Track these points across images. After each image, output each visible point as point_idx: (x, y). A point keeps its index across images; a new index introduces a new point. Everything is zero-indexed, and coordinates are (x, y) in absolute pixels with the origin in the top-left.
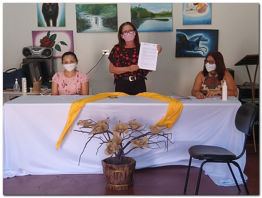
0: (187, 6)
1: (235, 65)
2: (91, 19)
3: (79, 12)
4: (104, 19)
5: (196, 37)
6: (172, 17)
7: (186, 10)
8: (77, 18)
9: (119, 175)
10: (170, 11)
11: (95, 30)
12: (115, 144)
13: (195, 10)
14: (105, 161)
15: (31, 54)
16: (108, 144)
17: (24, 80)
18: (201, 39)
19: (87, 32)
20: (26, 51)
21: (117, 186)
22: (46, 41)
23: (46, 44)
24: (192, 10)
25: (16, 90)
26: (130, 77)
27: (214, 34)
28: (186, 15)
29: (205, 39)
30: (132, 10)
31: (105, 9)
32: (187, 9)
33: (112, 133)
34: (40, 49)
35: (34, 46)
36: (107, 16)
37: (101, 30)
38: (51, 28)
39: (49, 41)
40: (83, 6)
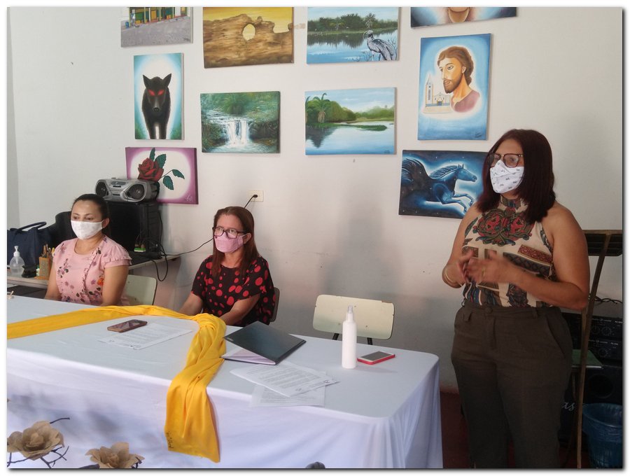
0: (429, 96)
2: (229, 125)
3: (206, 109)
4: (253, 125)
5: (447, 170)
6: (393, 120)
7: (427, 105)
8: (202, 122)
10: (390, 106)
11: (235, 148)
13: (448, 104)
18: (459, 175)
19: (220, 151)
20: (102, 187)
22: (149, 169)
23: (147, 174)
24: (440, 104)
28: (427, 116)
29: (469, 174)
30: (309, 105)
31: (256, 102)
32: (429, 102)
34: (124, 184)
36: (259, 118)
37: (246, 147)
38: (158, 143)
39: (152, 169)
40: (214, 96)
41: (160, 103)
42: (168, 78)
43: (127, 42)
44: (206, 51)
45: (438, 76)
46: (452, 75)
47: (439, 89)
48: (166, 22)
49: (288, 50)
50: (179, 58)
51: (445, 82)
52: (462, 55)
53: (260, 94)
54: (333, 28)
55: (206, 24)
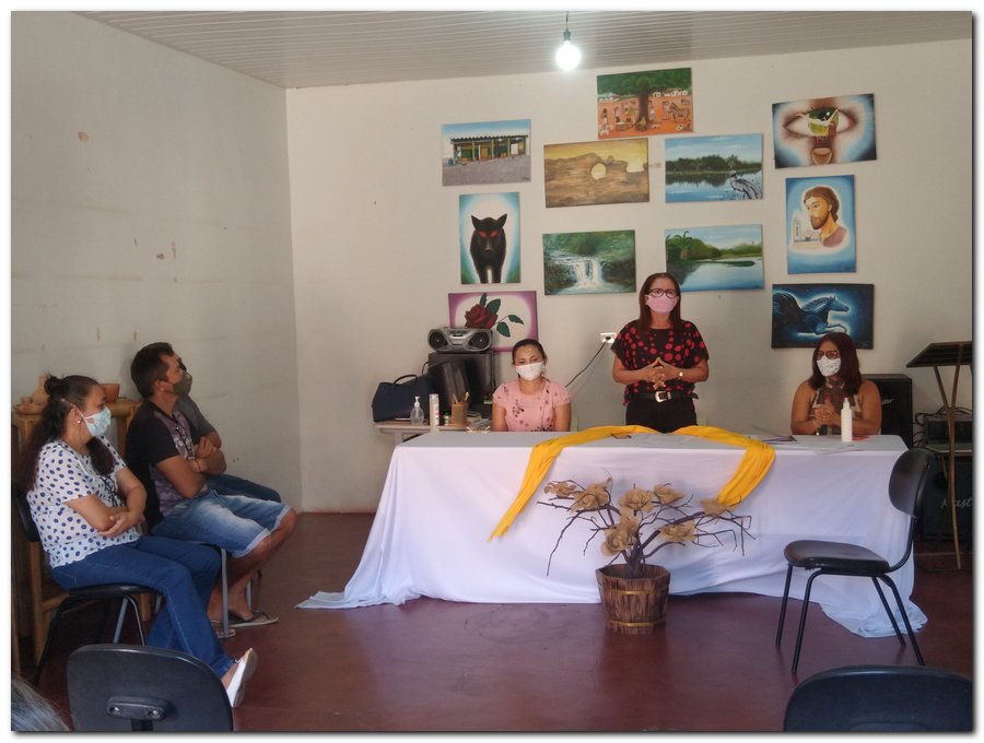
0: (798, 233)
1: (909, 366)
3: (550, 249)
4: (605, 265)
5: (819, 302)
6: (761, 256)
7: (796, 241)
8: (545, 264)
9: (634, 600)
10: (757, 243)
12: (623, 533)
14: (606, 571)
15: (446, 344)
16: (609, 532)
17: (434, 399)
18: (831, 307)
20: (436, 338)
21: (629, 625)
22: (479, 316)
23: (476, 322)
24: (808, 239)
25: (416, 421)
26: (657, 393)
27: (864, 295)
28: (796, 251)
29: (841, 305)
30: (669, 243)
31: (609, 241)
32: (797, 238)
33: (617, 511)
34: (465, 333)
35: (452, 325)
36: (613, 258)
38: (490, 287)
39: (483, 316)
40: (560, 237)
41: (493, 246)
42: (503, 219)
43: (449, 180)
44: (547, 190)
45: (805, 214)
46: (819, 212)
47: (807, 226)
48: (500, 160)
49: (643, 189)
50: (515, 197)
51: (813, 219)
52: (828, 195)
53: (613, 234)
54: (694, 168)
55: (548, 164)
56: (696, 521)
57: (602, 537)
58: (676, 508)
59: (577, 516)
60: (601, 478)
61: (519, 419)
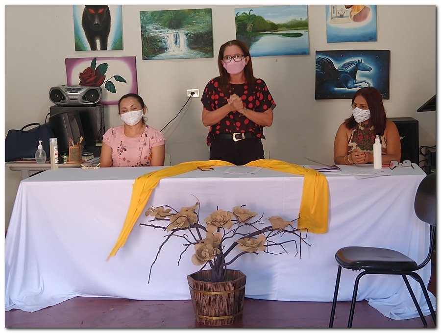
0: (334, 11)
1: (419, 110)
2: (168, 36)
3: (146, 24)
4: (189, 36)
5: (350, 64)
6: (307, 29)
7: (332, 18)
8: (142, 35)
9: (218, 299)
10: (304, 19)
11: (175, 55)
12: (209, 246)
13: (348, 17)
14: (193, 276)
15: (64, 98)
16: (198, 246)
17: (54, 142)
18: (359, 68)
19: (160, 58)
20: (56, 94)
21: (214, 318)
22: (90, 76)
23: (88, 81)
24: (342, 16)
25: (40, 160)
26: (234, 134)
27: (382, 58)
28: (333, 25)
29: (366, 66)
30: (238, 19)
31: (191, 18)
32: (334, 15)
33: (204, 229)
34: (80, 89)
35: (69, 84)
36: (195, 30)
37: (184, 54)
38: (99, 53)
39: (94, 76)
40: (153, 13)
41: (100, 20)
56: (266, 234)
57: (192, 250)
58: (251, 225)
59: (172, 234)
60: (191, 203)
61: (122, 156)
